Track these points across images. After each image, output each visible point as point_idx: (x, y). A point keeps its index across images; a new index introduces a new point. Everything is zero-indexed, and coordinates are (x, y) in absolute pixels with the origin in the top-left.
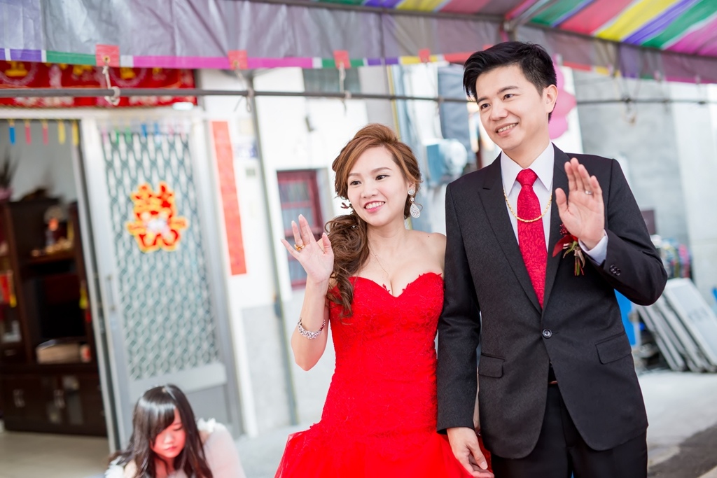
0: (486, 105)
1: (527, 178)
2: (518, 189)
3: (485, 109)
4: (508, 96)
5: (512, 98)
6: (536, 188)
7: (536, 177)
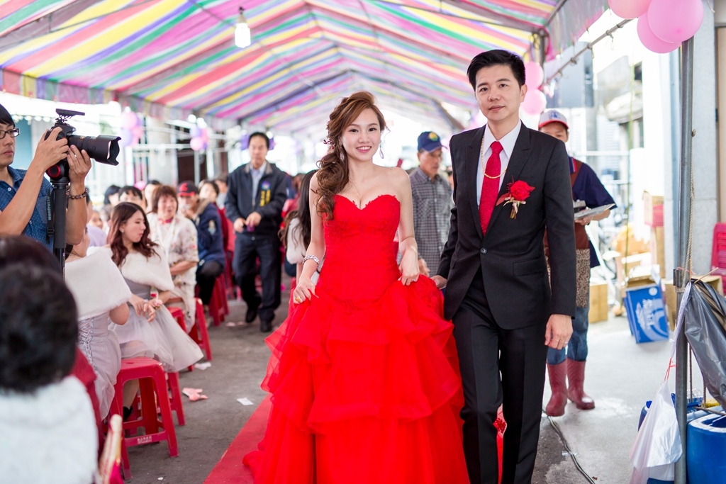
0: (485, 89)
1: (497, 147)
2: (490, 154)
3: (484, 92)
4: (503, 85)
5: (505, 88)
6: (501, 155)
7: (502, 149)
